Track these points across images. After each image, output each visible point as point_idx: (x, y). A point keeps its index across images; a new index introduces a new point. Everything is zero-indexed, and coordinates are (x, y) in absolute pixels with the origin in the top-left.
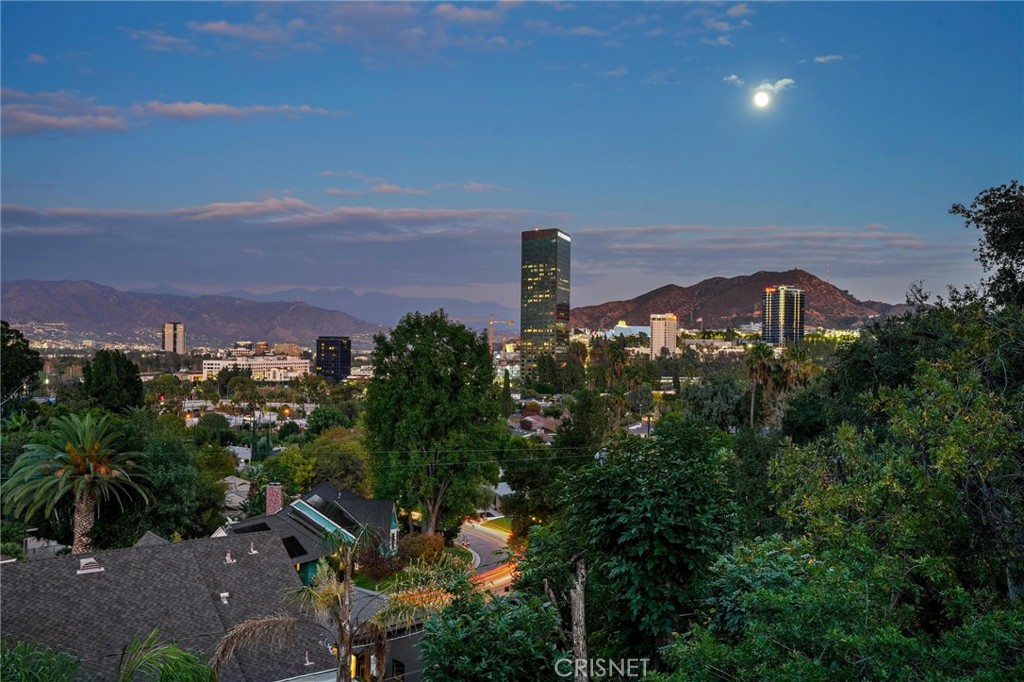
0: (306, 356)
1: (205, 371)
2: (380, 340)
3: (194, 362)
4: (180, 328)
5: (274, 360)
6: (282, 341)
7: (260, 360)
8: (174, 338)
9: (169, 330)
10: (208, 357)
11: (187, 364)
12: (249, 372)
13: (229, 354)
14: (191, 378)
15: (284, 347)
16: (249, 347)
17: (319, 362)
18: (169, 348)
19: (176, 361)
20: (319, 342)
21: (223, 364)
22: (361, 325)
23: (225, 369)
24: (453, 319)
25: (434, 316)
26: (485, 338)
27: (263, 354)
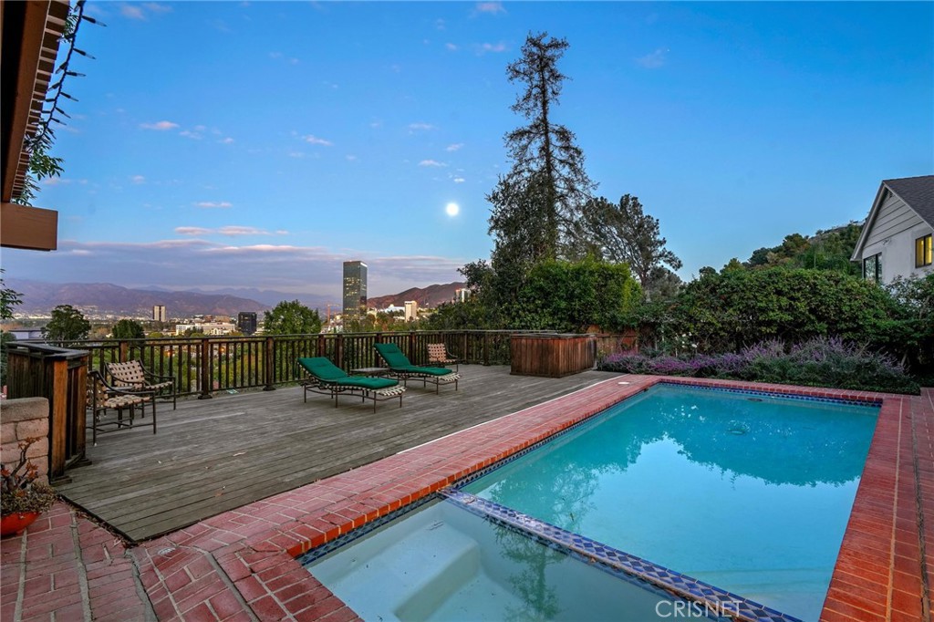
0: (233, 322)
1: (177, 331)
2: (267, 314)
3: (172, 326)
4: (163, 308)
5: (216, 324)
6: (220, 315)
7: (208, 324)
8: (160, 313)
9: (157, 309)
10: (179, 323)
11: (167, 327)
12: (202, 330)
13: (191, 322)
14: (169, 334)
15: (221, 318)
16: (202, 318)
17: (240, 326)
18: (157, 318)
19: (161, 326)
20: (239, 315)
21: (187, 327)
22: (262, 307)
23: (189, 329)
24: (302, 304)
25: (293, 303)
26: (317, 313)
27: (210, 322)
